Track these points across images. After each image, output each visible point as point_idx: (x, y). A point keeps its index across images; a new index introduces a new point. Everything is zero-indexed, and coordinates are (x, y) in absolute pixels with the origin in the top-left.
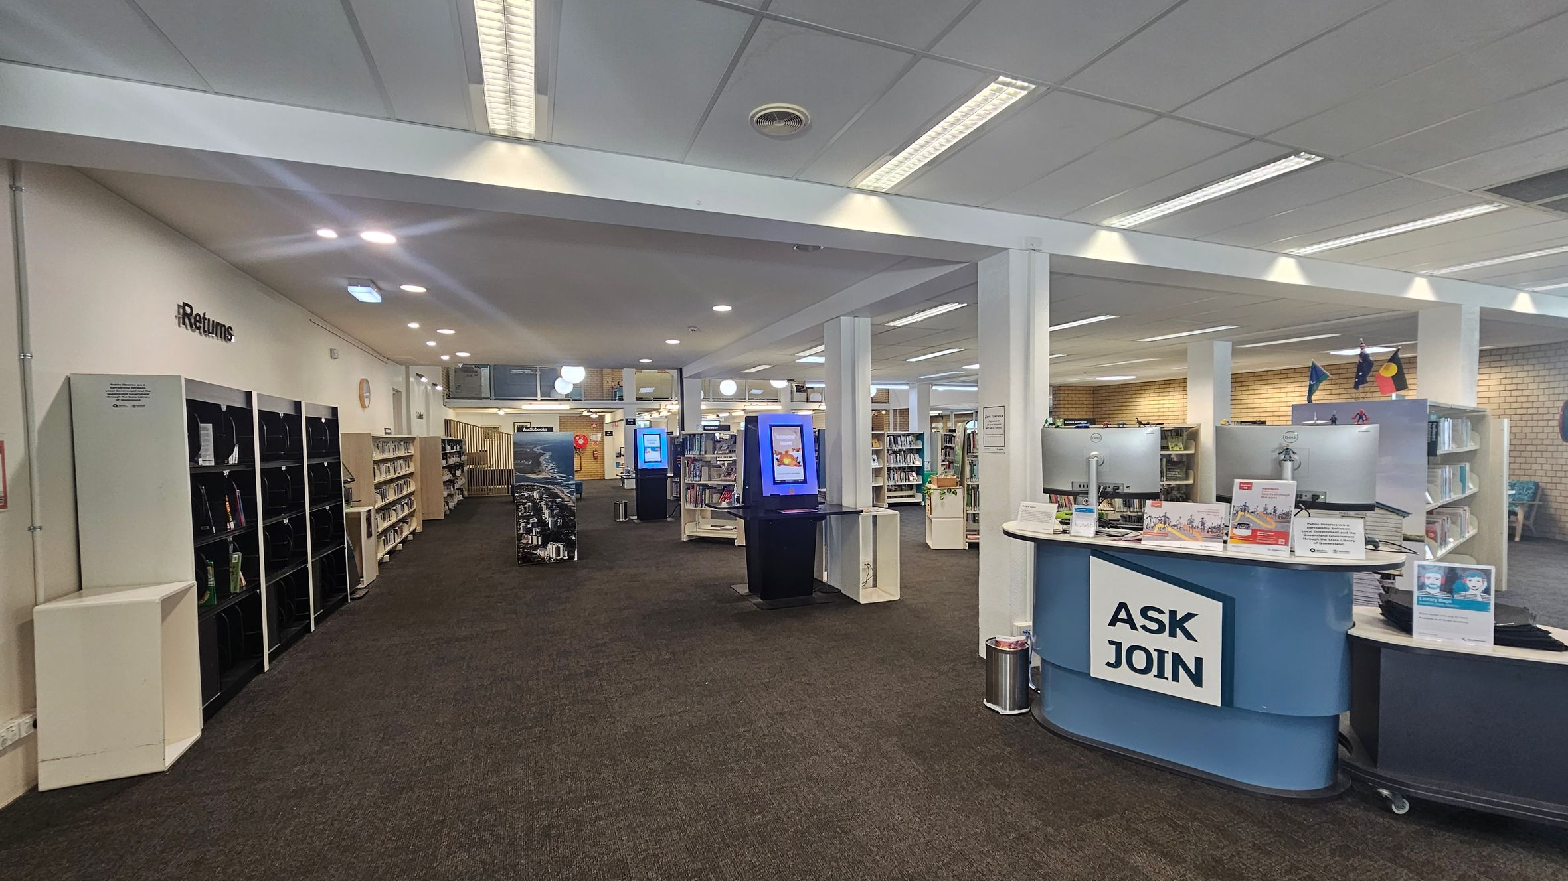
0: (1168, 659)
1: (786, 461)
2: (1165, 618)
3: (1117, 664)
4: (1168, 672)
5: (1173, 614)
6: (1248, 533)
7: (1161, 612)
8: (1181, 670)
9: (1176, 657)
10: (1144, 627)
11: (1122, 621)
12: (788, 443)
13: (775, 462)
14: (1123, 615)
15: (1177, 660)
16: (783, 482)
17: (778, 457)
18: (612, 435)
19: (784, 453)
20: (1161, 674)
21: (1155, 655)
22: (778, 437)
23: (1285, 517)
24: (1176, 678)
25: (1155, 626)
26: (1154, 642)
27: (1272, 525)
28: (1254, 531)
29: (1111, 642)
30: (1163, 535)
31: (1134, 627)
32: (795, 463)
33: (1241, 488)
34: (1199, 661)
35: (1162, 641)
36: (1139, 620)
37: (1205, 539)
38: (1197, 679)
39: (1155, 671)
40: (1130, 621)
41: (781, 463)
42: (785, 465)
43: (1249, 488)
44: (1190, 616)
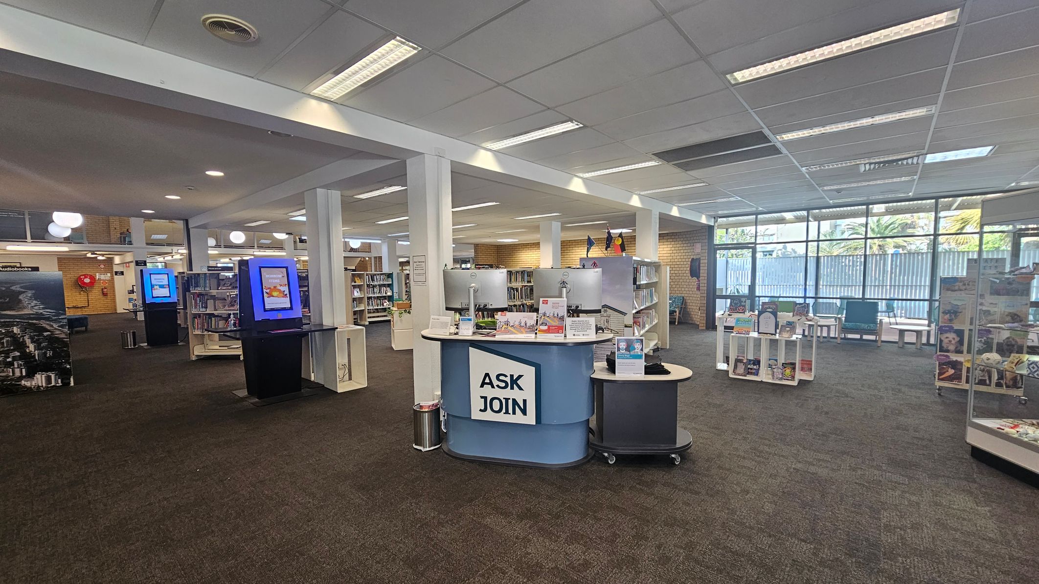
0: (510, 402)
1: (275, 294)
2: (508, 380)
3: (485, 410)
4: (510, 411)
5: (512, 376)
6: (546, 328)
7: (506, 376)
8: (517, 408)
9: (514, 400)
10: (498, 386)
11: (487, 384)
12: (276, 281)
13: (265, 295)
14: (487, 380)
15: (515, 402)
16: (272, 310)
17: (268, 291)
18: (123, 275)
19: (272, 288)
20: (507, 412)
21: (504, 401)
22: (267, 276)
23: (562, 319)
24: (514, 413)
25: (503, 385)
26: (502, 394)
27: (556, 323)
28: (549, 327)
29: (482, 397)
30: (507, 332)
31: (493, 387)
32: (282, 295)
33: (543, 303)
34: (525, 401)
35: (508, 393)
36: (495, 382)
37: (527, 332)
38: (524, 412)
39: (504, 410)
40: (491, 383)
41: (270, 295)
42: (273, 296)
43: (547, 303)
44: (520, 377)
